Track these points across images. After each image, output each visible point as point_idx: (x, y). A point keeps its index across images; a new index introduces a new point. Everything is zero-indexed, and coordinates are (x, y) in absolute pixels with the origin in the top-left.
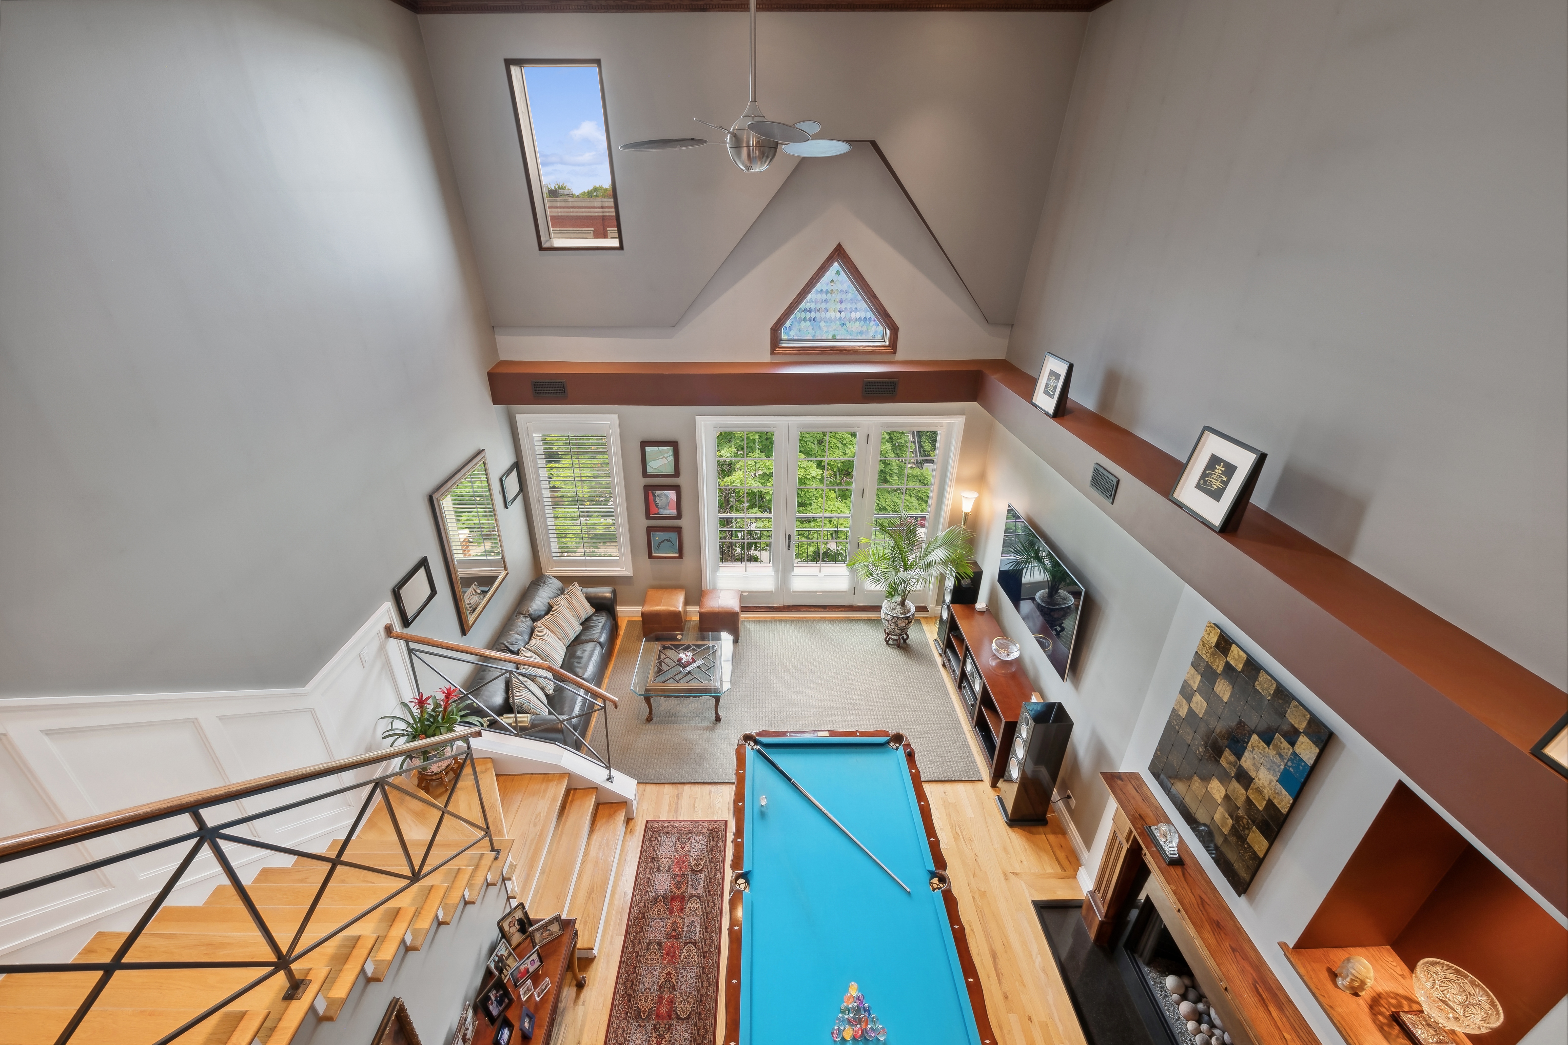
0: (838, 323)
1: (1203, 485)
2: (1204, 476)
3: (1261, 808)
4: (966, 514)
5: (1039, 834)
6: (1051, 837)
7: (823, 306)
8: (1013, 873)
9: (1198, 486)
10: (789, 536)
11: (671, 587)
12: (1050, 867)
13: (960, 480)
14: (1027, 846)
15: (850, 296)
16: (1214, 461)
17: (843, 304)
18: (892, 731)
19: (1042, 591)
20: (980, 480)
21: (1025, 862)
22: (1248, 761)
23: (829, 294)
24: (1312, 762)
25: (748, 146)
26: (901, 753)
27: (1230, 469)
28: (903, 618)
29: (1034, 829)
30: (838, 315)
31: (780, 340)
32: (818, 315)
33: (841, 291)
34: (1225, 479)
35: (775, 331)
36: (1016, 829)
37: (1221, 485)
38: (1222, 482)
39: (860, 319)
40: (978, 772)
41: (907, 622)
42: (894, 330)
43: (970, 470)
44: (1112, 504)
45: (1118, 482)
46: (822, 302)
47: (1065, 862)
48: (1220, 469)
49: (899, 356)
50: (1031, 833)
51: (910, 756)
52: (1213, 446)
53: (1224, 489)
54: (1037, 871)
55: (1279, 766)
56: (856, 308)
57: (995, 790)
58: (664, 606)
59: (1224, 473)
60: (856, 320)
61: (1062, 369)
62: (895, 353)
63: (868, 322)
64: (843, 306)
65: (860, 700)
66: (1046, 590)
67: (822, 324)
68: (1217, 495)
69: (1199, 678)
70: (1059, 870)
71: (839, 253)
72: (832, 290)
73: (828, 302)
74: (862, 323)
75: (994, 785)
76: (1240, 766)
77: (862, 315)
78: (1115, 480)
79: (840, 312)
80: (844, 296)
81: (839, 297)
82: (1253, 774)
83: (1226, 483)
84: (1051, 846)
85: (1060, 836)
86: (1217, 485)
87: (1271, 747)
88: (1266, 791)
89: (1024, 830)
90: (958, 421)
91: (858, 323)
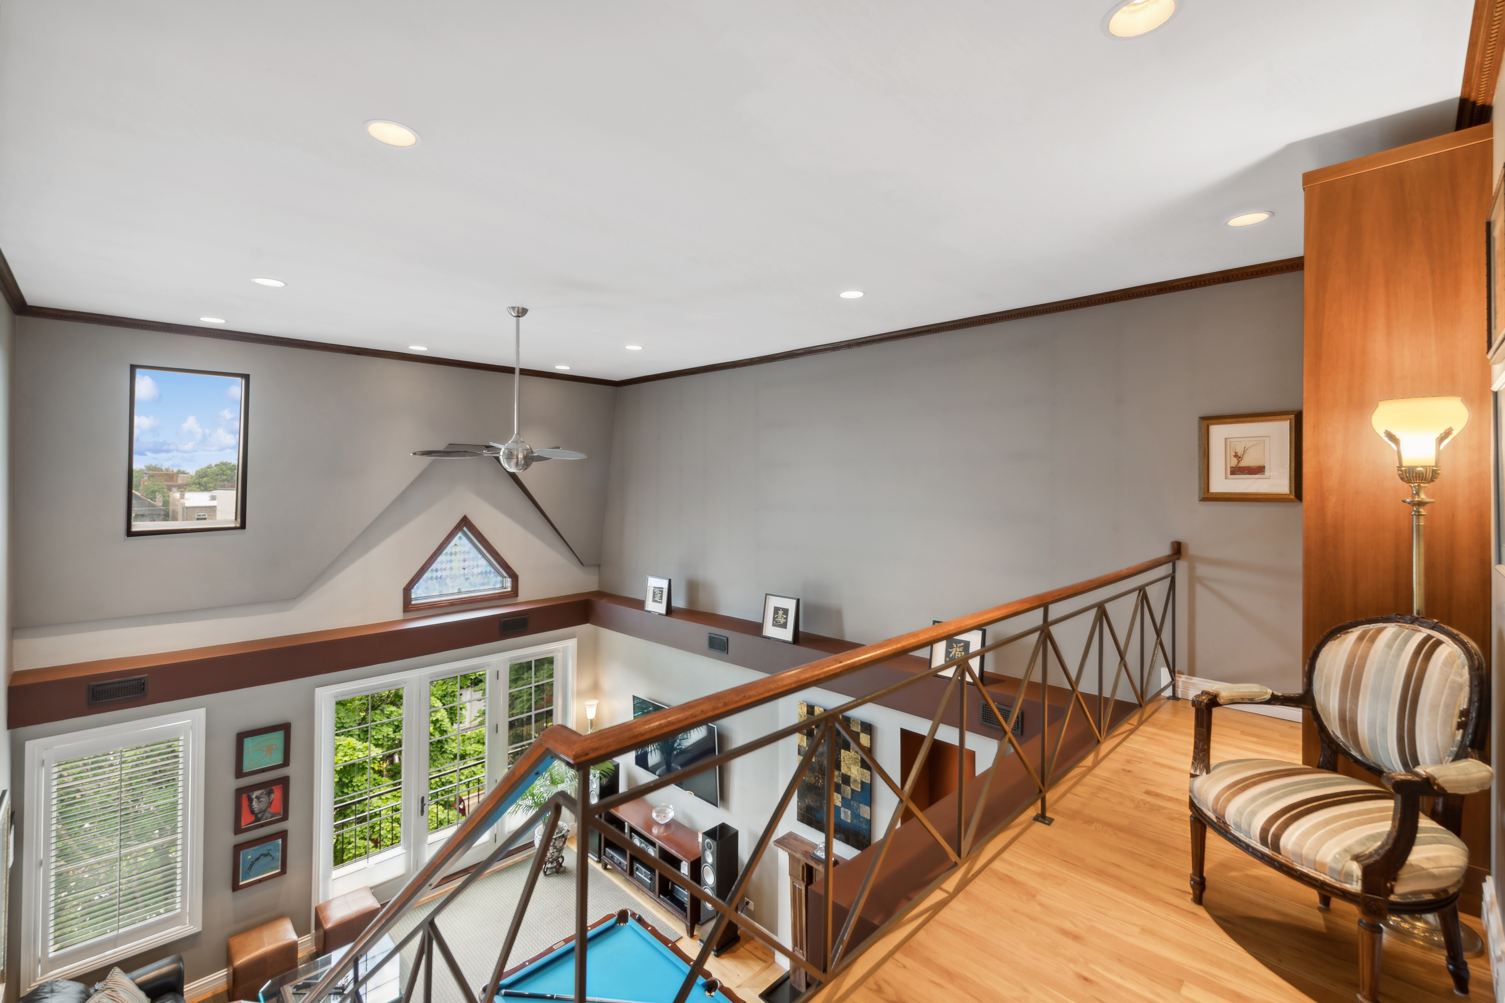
0: (462, 578)
1: (776, 623)
2: (774, 619)
3: (859, 790)
4: (591, 721)
5: (739, 949)
6: (747, 946)
7: (448, 566)
8: (738, 987)
9: (773, 625)
10: (423, 799)
11: (272, 918)
12: (756, 966)
13: (580, 694)
14: (735, 963)
15: (471, 556)
16: (777, 610)
17: (466, 562)
18: (615, 911)
19: (659, 770)
20: (595, 690)
21: (741, 975)
22: (845, 769)
23: (453, 556)
24: (869, 744)
25: (517, 458)
26: (631, 921)
27: (786, 612)
28: (559, 837)
29: (733, 948)
30: (462, 571)
31: (411, 600)
32: (444, 573)
33: (464, 552)
34: (785, 617)
35: (407, 591)
36: (723, 956)
37: (784, 620)
38: (784, 618)
39: (481, 573)
40: (676, 933)
41: (564, 839)
42: (514, 577)
43: (586, 683)
44: (728, 653)
45: (727, 639)
46: (448, 562)
47: (764, 957)
48: (781, 613)
49: (521, 598)
50: (734, 952)
51: (640, 920)
52: (774, 602)
53: (787, 622)
54: (751, 974)
55: (858, 758)
56: (478, 565)
57: (694, 939)
58: (269, 944)
59: (783, 614)
60: (479, 574)
61: (664, 584)
62: (517, 596)
63: (488, 575)
64: (466, 564)
65: (548, 934)
66: (665, 767)
67: (448, 580)
68: (784, 626)
69: (805, 737)
70: (763, 964)
71: (465, 523)
72: (456, 552)
73: (452, 562)
74: (484, 575)
75: (692, 936)
76: (843, 774)
77: (483, 569)
78: (725, 639)
79: (464, 569)
80: (466, 557)
81: (462, 557)
82: (849, 774)
83: (786, 619)
84: (750, 952)
85: (752, 942)
86: (782, 621)
87: (851, 751)
88: (858, 778)
89: (728, 953)
90: (571, 644)
91: (480, 576)
